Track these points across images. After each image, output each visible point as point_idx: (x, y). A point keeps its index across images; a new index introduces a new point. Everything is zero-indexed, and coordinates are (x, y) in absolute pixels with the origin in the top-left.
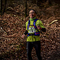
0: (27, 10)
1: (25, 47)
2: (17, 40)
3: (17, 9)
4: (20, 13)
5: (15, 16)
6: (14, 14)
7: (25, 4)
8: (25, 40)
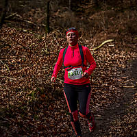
0: (51, 18)
1: (46, 95)
2: (30, 82)
3: (30, 16)
4: (35, 26)
5: (25, 32)
6: (23, 27)
7: (46, 7)
8: (47, 82)
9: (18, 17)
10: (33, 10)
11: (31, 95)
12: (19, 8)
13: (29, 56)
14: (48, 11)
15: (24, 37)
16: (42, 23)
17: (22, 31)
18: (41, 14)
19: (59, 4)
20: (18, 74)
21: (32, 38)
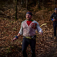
0: (17, 13)
2: (7, 43)
3: (8, 12)
4: (10, 17)
5: (6, 20)
6: (4, 17)
7: (15, 8)
8: (15, 43)
9: (2, 13)
10: (9, 9)
11: (7, 50)
12: (3, 9)
13: (7, 31)
14: (16, 10)
15: (5, 22)
16: (13, 16)
17: (4, 19)
18: (13, 12)
19: (22, 7)
20: (2, 39)
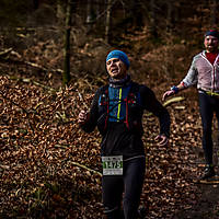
0: (73, 58)
1: (62, 195)
2: (33, 171)
3: (36, 54)
4: (45, 72)
5: (28, 83)
6: (22, 73)
7: (65, 38)
8: (65, 171)
9: (15, 56)
10: (41, 44)
11: (34, 195)
12: (17, 40)
13: (33, 126)
14: (68, 45)
15: (24, 92)
16: (56, 67)
17: (21, 80)
18: (55, 51)
19: (88, 34)
20: (13, 157)
21: (38, 95)
